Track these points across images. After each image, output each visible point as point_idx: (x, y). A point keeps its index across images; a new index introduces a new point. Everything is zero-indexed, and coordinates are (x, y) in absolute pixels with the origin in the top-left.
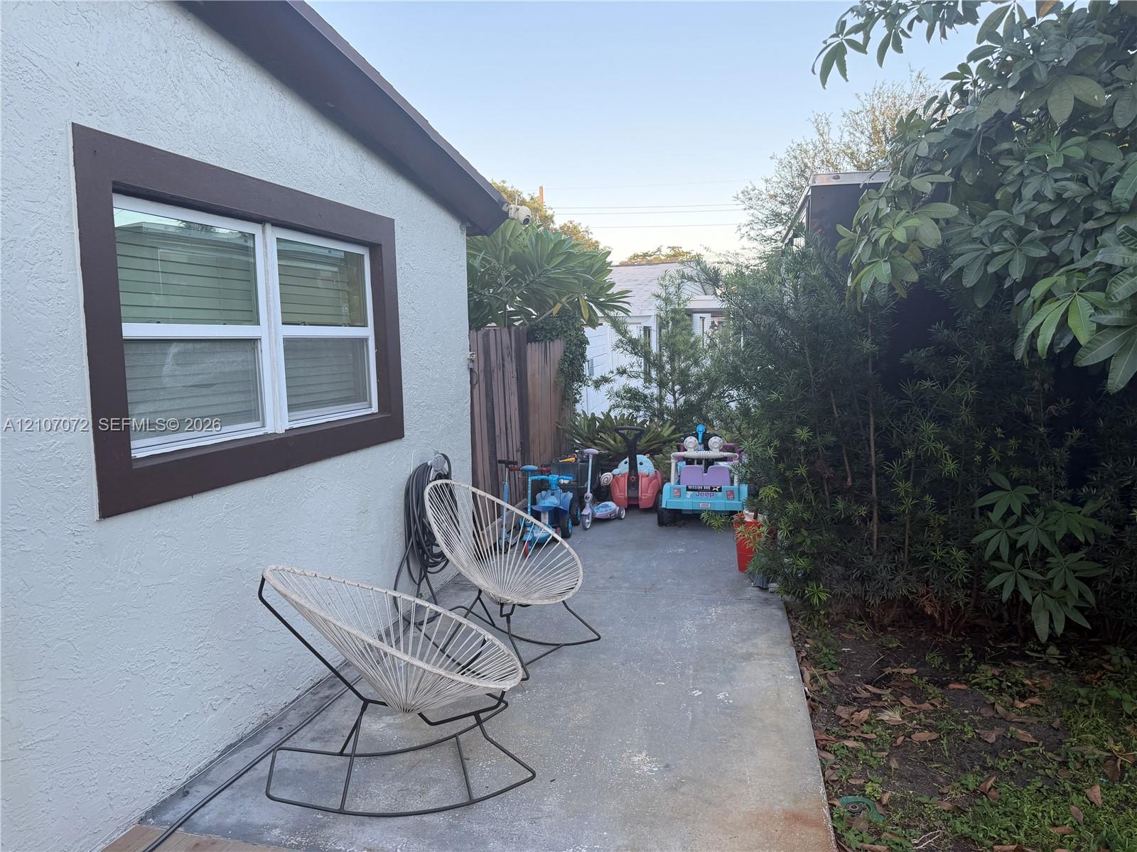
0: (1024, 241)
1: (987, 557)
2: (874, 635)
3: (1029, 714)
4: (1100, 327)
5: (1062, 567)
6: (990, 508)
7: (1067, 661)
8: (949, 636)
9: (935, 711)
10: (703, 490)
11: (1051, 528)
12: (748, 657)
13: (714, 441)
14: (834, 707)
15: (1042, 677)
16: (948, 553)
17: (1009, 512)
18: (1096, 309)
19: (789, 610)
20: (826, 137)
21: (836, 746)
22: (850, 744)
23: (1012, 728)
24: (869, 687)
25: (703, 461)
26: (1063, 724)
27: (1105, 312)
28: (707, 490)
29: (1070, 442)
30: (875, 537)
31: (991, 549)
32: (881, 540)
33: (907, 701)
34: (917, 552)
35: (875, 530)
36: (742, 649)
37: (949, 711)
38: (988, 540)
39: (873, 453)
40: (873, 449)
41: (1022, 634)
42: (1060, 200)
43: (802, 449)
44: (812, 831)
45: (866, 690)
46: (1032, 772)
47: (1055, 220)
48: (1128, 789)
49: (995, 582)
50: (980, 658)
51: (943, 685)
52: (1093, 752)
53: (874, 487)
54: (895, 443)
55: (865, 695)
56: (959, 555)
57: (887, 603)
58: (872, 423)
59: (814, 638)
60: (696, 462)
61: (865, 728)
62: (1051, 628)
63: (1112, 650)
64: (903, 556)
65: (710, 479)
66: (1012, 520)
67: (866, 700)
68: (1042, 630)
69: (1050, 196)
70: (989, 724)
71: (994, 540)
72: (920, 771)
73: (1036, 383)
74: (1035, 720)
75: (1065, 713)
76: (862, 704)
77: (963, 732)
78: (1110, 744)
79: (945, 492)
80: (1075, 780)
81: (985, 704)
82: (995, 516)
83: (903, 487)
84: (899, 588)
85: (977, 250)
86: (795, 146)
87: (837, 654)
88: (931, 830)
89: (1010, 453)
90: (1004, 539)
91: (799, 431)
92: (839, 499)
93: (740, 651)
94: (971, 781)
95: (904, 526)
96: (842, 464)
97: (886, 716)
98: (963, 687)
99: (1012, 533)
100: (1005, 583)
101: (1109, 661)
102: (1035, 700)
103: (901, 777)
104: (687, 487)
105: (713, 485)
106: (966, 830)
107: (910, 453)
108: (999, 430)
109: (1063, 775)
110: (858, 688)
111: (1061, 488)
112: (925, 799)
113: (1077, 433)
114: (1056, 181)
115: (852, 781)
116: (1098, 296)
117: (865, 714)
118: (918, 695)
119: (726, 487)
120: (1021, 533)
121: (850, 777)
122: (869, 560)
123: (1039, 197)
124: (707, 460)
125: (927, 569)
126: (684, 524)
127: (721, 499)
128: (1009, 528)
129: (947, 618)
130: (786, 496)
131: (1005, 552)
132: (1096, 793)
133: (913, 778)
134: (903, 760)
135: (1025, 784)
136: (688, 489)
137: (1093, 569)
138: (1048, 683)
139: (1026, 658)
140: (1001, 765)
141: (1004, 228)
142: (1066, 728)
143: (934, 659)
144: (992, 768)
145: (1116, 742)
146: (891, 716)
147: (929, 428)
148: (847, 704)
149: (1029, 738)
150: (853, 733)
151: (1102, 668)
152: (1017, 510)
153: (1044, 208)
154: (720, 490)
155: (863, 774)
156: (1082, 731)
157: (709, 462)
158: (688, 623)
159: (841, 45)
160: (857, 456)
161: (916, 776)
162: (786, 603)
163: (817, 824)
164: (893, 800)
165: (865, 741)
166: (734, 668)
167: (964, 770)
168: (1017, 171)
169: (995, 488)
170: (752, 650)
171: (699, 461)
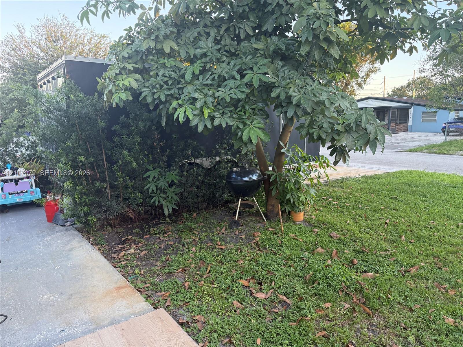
0: (162, 89)
1: (150, 193)
2: (113, 230)
3: (169, 237)
4: (194, 115)
5: (170, 192)
6: (149, 177)
7: (172, 220)
8: (138, 223)
9: (143, 245)
10: (18, 193)
11: (167, 180)
12: (72, 249)
13: (21, 170)
14: (111, 255)
15: (168, 226)
16: (135, 195)
17: (155, 177)
18: (193, 110)
19: (79, 230)
20: (24, 35)
21: (119, 265)
22: (123, 263)
23: (166, 242)
24: (119, 246)
25: (13, 181)
26: (179, 236)
27: (195, 111)
28: (20, 193)
29: (167, 154)
30: (109, 194)
31: (150, 191)
32: (111, 195)
33: (133, 245)
34: (125, 196)
35: (109, 191)
36: (68, 247)
37: (148, 244)
38: (149, 187)
39: (105, 164)
40: (105, 162)
41: (158, 217)
42: (170, 77)
43: (81, 164)
44: (126, 289)
45: (118, 247)
46: (178, 250)
47: (170, 83)
48: (200, 246)
49: (152, 201)
50: (150, 227)
51: (142, 237)
52: (188, 240)
53: (107, 176)
54: (114, 159)
55: (119, 249)
56: (139, 195)
57: (116, 217)
58: (104, 152)
59: (92, 236)
60: (9, 181)
61: (125, 257)
62: (168, 211)
63: (183, 214)
64: (121, 199)
65: (20, 187)
66: (155, 180)
67: (120, 250)
68: (166, 212)
69: (168, 76)
70: (159, 243)
71: (152, 187)
72: (147, 262)
73: (156, 136)
74: (171, 238)
75: (178, 233)
76: (120, 251)
77: (155, 247)
78: (192, 237)
79: (133, 174)
80: (188, 248)
81: (156, 239)
82: (150, 179)
83: (119, 174)
84: (120, 210)
85: (149, 91)
86: (9, 36)
87: (104, 239)
88: (158, 275)
89: (150, 159)
90: (154, 186)
91: (80, 157)
92: (96, 182)
93: (67, 249)
94: (163, 258)
95: (119, 188)
96: (95, 169)
97: (129, 252)
98: (148, 236)
99: (156, 184)
100: (155, 200)
101: (183, 217)
102: (169, 233)
103: (143, 266)
104: (9, 193)
105: (23, 190)
106: (168, 271)
107: (120, 162)
108: (146, 152)
109: (185, 248)
110: (115, 247)
111: (166, 168)
112: (153, 268)
113: (168, 151)
114: (168, 71)
115: (129, 273)
116: (192, 106)
117: (123, 253)
118: (135, 242)
119: (29, 190)
120: (159, 183)
121: (128, 272)
122: (109, 203)
123: (164, 75)
124: (15, 180)
125: (129, 202)
126: (8, 211)
127: (28, 195)
128: (155, 182)
129: (136, 217)
130: (75, 185)
131: (155, 191)
132: (194, 249)
133: (146, 265)
134: (141, 261)
135: (176, 254)
136: (9, 194)
137: (178, 190)
138: (170, 227)
139: (161, 223)
140: (169, 252)
141: (156, 84)
142: (180, 237)
143: (137, 231)
144: (167, 254)
145: (193, 236)
146: (131, 251)
147: (126, 153)
148: (114, 253)
149: (172, 243)
150: (122, 260)
151: (182, 220)
152: (157, 176)
153: (166, 79)
154: (27, 192)
155: (131, 269)
156: (184, 236)
157: (17, 181)
158: (38, 246)
159: (87, 10)
160: (99, 165)
161: (147, 264)
162: (76, 228)
163: (127, 287)
164: (144, 272)
165: (127, 260)
166: (68, 255)
167: (159, 257)
168: (156, 66)
169: (148, 170)
170: (71, 247)
171: (11, 181)
